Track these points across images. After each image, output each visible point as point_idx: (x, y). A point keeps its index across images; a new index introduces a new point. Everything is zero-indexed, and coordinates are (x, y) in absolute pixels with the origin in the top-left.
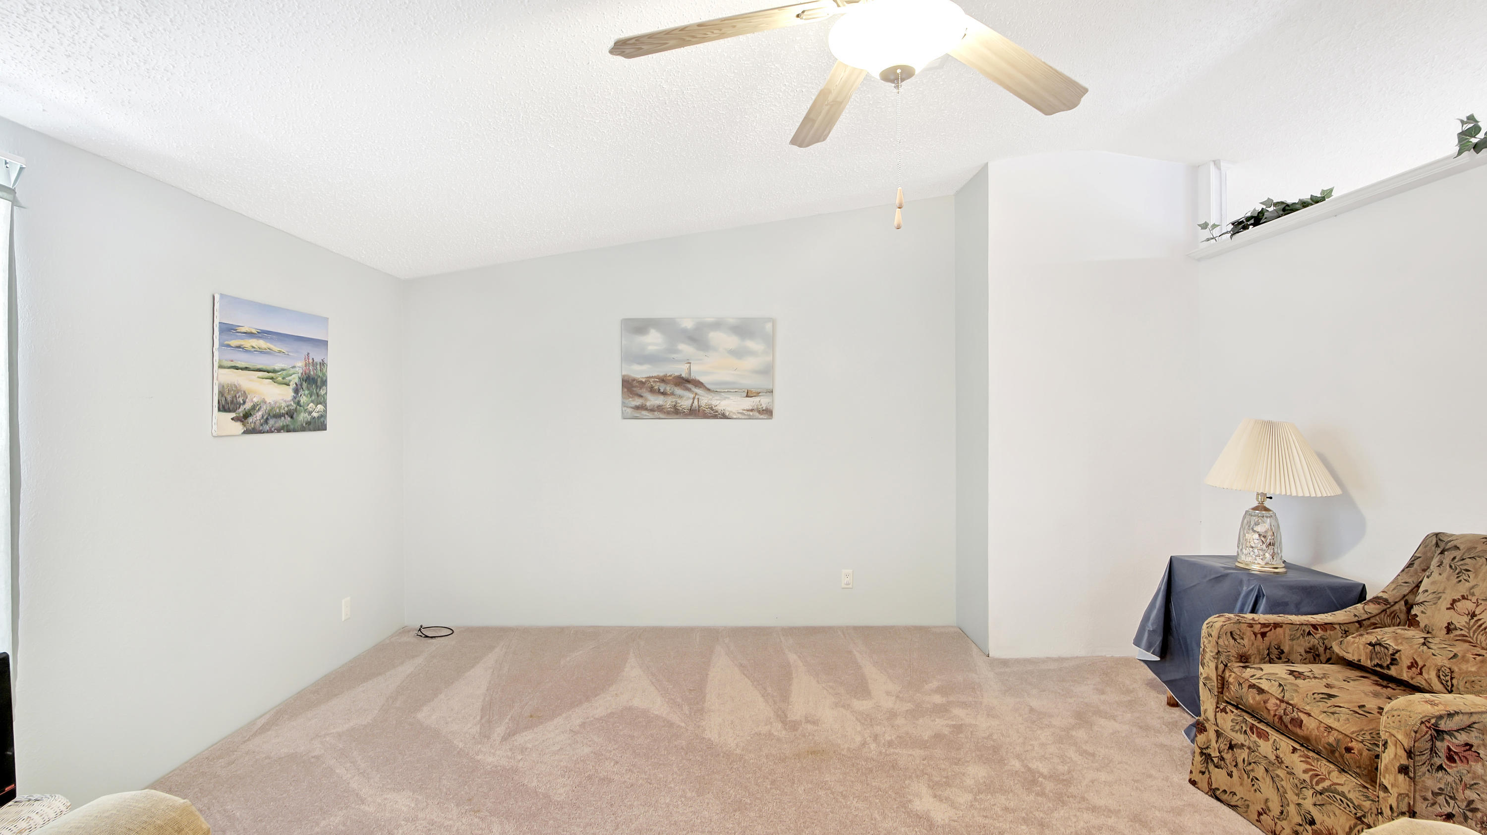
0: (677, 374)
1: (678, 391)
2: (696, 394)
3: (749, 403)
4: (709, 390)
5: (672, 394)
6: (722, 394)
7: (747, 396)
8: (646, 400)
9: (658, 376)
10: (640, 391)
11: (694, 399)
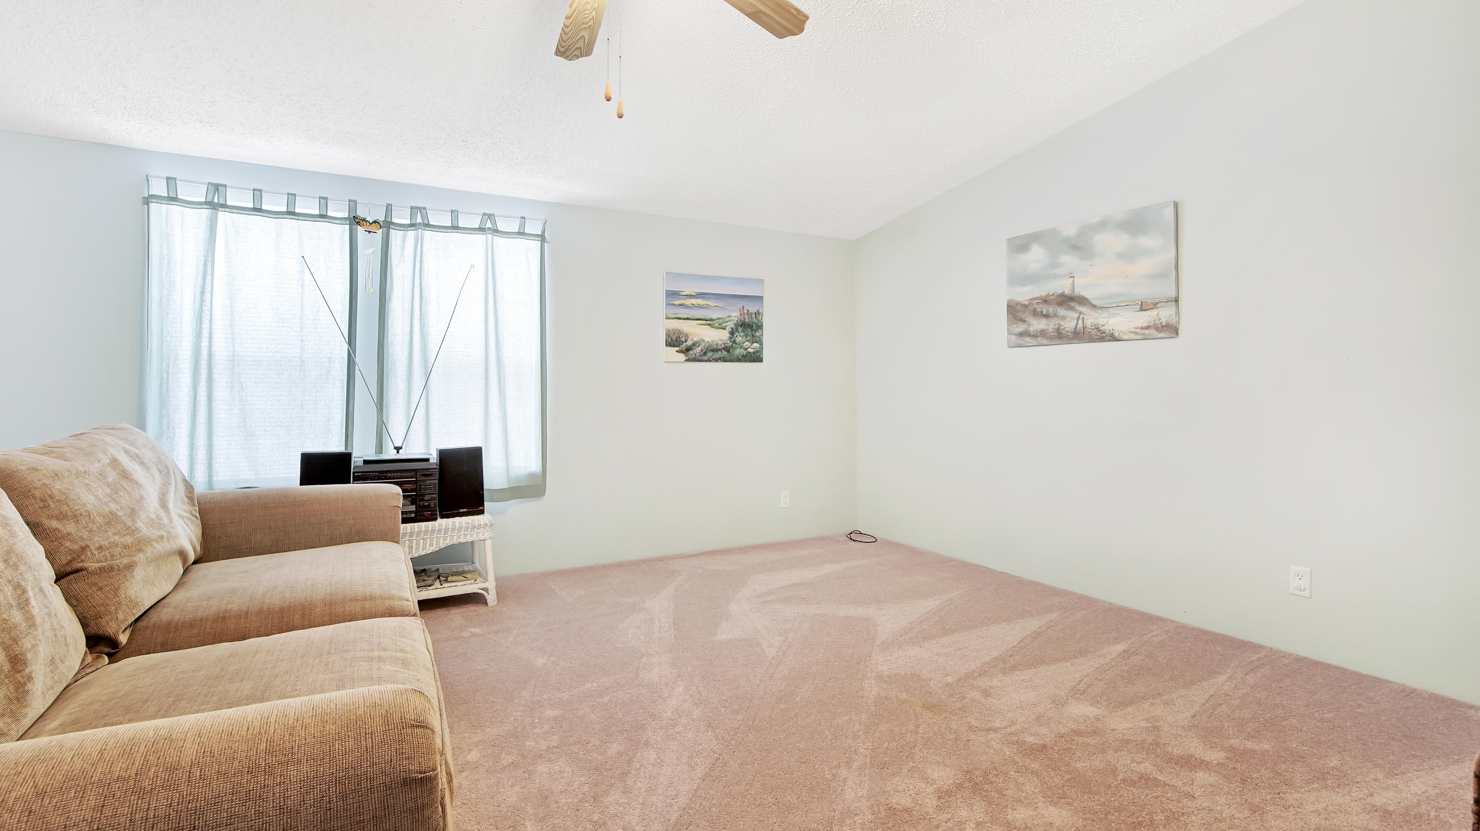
0: (1059, 292)
1: (1062, 312)
2: (1080, 313)
3: (1145, 318)
4: (1094, 306)
5: (1056, 315)
6: (1110, 309)
7: (1141, 310)
8: (1030, 325)
9: (1041, 296)
10: (1023, 316)
11: (1078, 319)
